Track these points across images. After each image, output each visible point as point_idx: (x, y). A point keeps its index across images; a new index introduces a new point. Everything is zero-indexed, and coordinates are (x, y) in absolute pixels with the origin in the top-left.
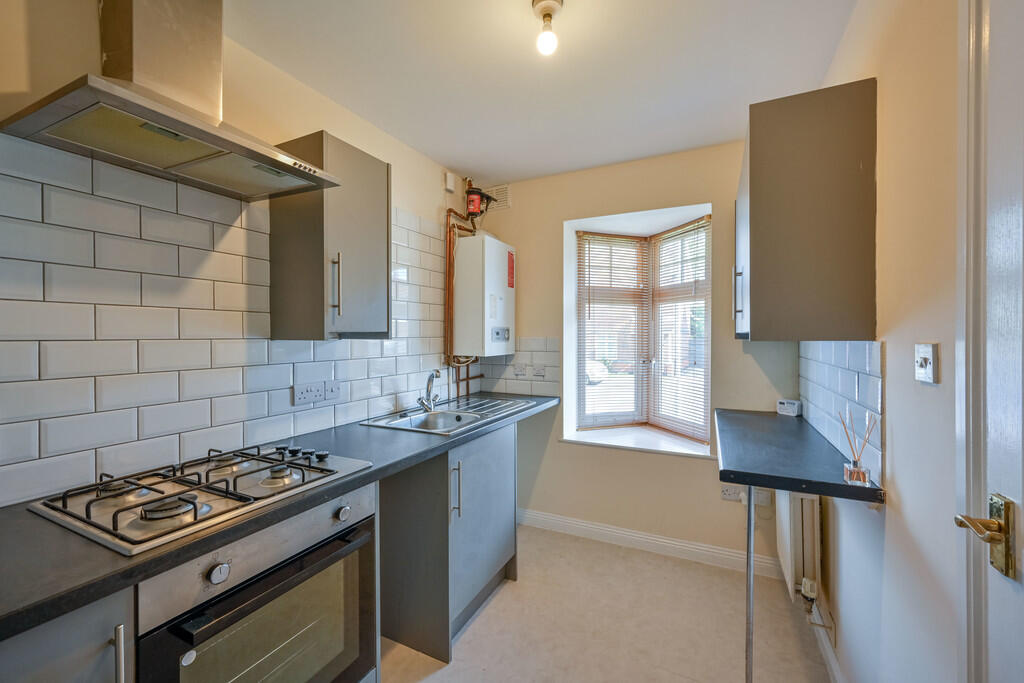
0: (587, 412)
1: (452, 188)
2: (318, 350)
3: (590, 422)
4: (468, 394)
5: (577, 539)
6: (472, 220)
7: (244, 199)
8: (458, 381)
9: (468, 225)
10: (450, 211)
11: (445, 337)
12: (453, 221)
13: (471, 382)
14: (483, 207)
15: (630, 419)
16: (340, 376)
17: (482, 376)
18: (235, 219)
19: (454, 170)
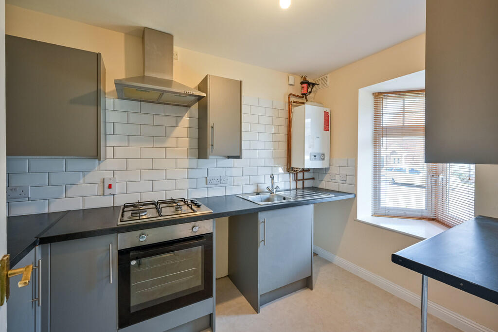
0: (381, 205)
1: (293, 83)
2: (218, 163)
3: (383, 212)
4: (303, 188)
5: (363, 281)
6: (306, 97)
7: (188, 106)
8: (296, 180)
9: (303, 100)
10: (290, 95)
11: (288, 158)
12: (293, 99)
13: (305, 181)
14: (309, 90)
15: (419, 214)
16: (228, 175)
17: (313, 179)
18: (184, 115)
19: (293, 74)
